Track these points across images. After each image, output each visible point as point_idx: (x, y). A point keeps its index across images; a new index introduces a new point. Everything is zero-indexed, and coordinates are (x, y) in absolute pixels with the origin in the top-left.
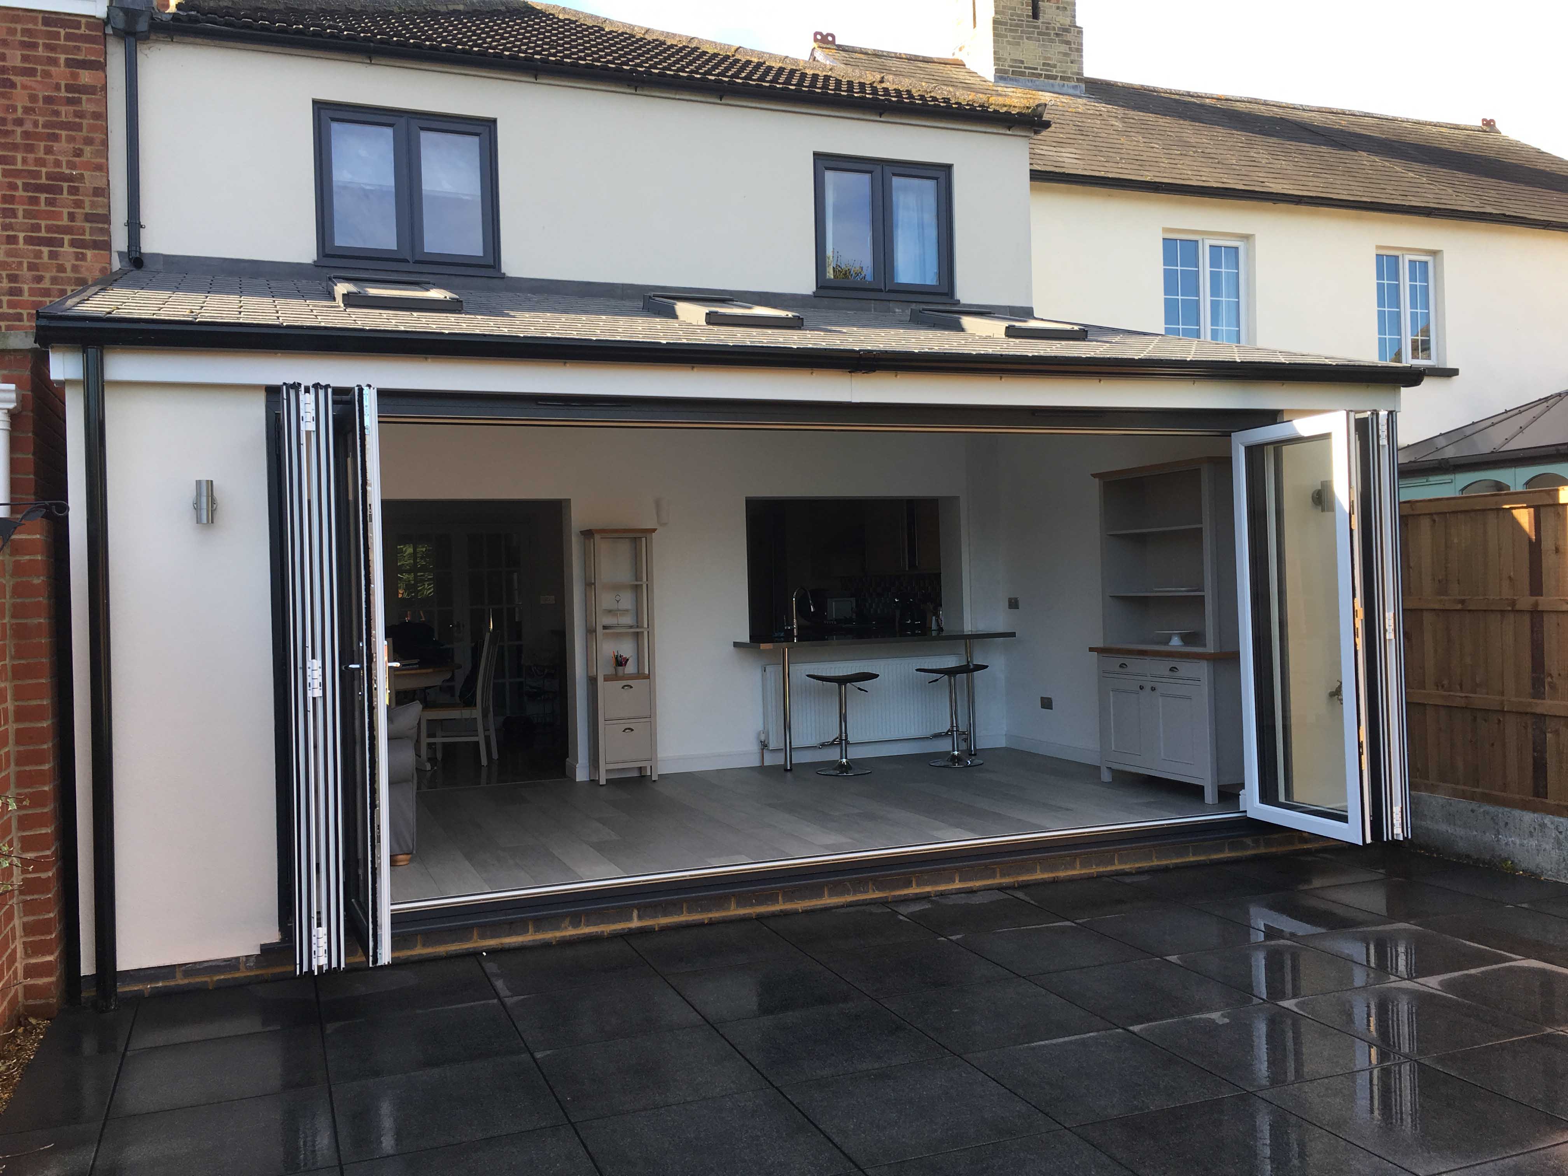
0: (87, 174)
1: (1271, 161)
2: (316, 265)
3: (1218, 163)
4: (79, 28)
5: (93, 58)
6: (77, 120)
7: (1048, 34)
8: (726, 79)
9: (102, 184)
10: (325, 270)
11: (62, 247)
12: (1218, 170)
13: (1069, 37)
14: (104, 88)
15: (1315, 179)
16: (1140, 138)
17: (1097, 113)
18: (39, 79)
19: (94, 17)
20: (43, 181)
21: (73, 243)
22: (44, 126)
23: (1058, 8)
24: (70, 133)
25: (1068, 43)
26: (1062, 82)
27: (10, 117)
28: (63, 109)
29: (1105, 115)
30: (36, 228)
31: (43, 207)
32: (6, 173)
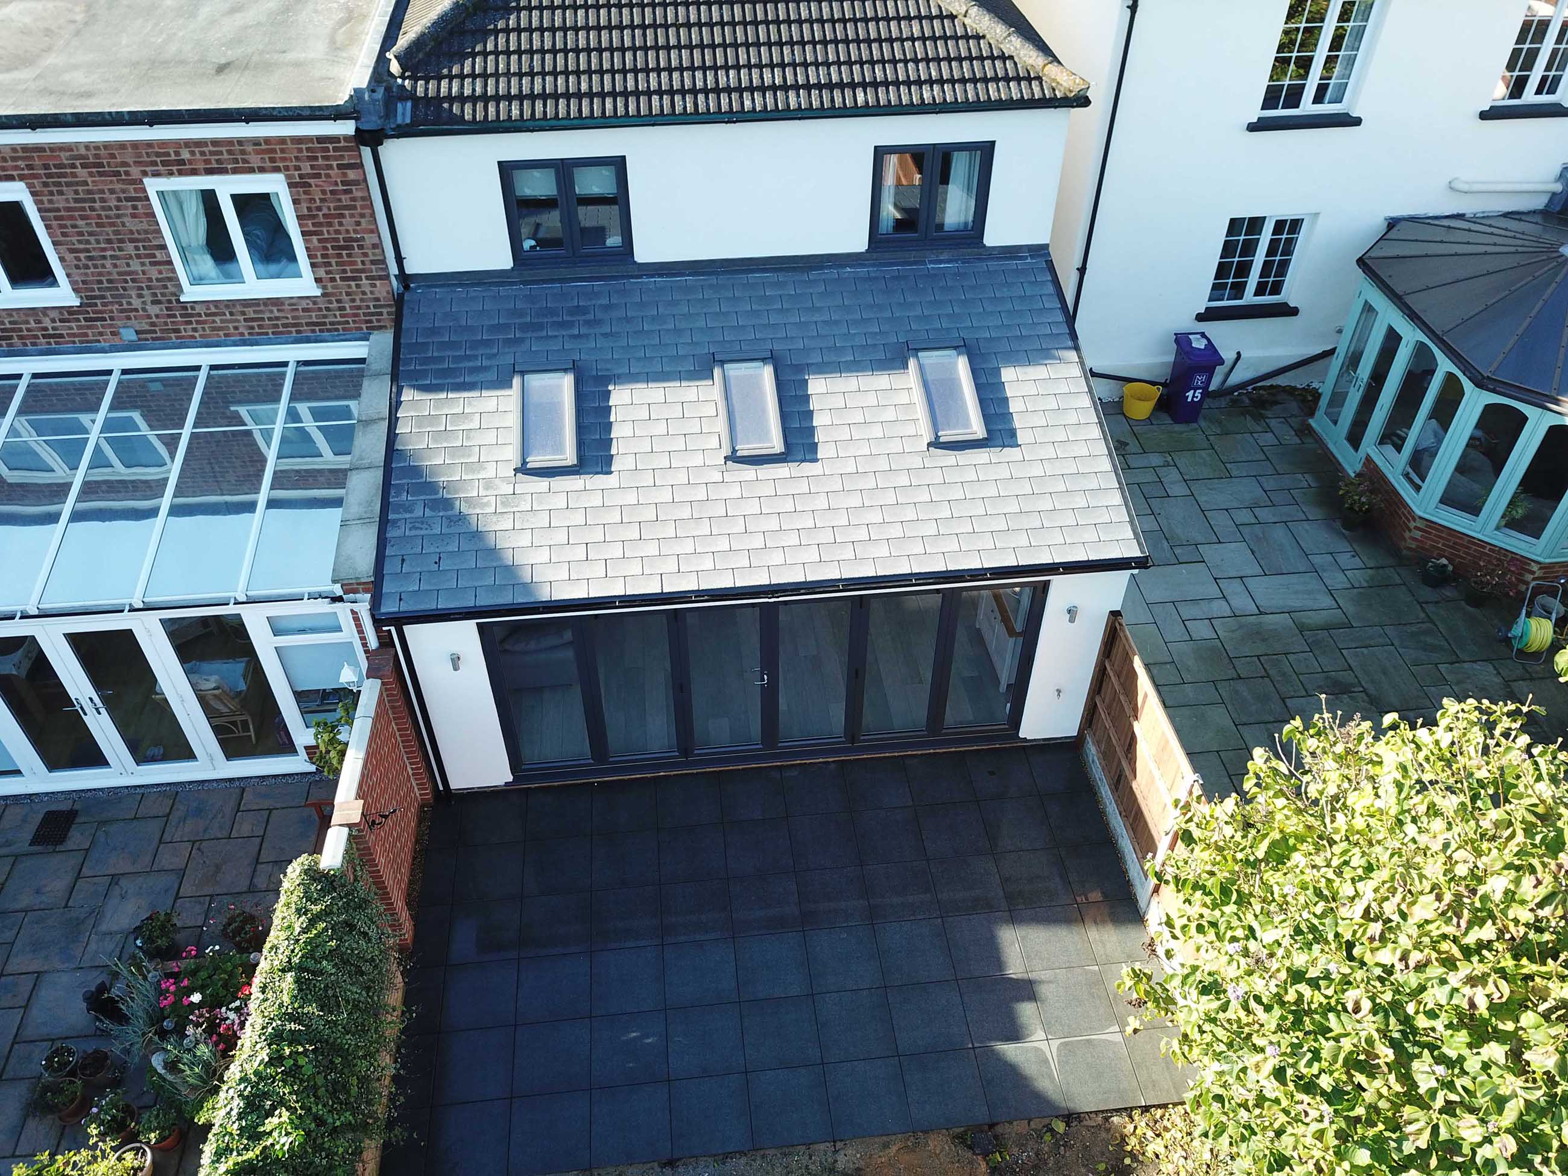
0: (367, 236)
2: (514, 270)
4: (341, 145)
5: (354, 161)
6: (353, 203)
9: (376, 241)
10: (520, 273)
11: (362, 281)
14: (365, 181)
18: (324, 179)
19: (348, 135)
20: (342, 243)
21: (367, 278)
22: (334, 210)
24: (351, 211)
27: (313, 206)
28: (343, 197)
30: (345, 271)
31: (345, 259)
32: (319, 241)
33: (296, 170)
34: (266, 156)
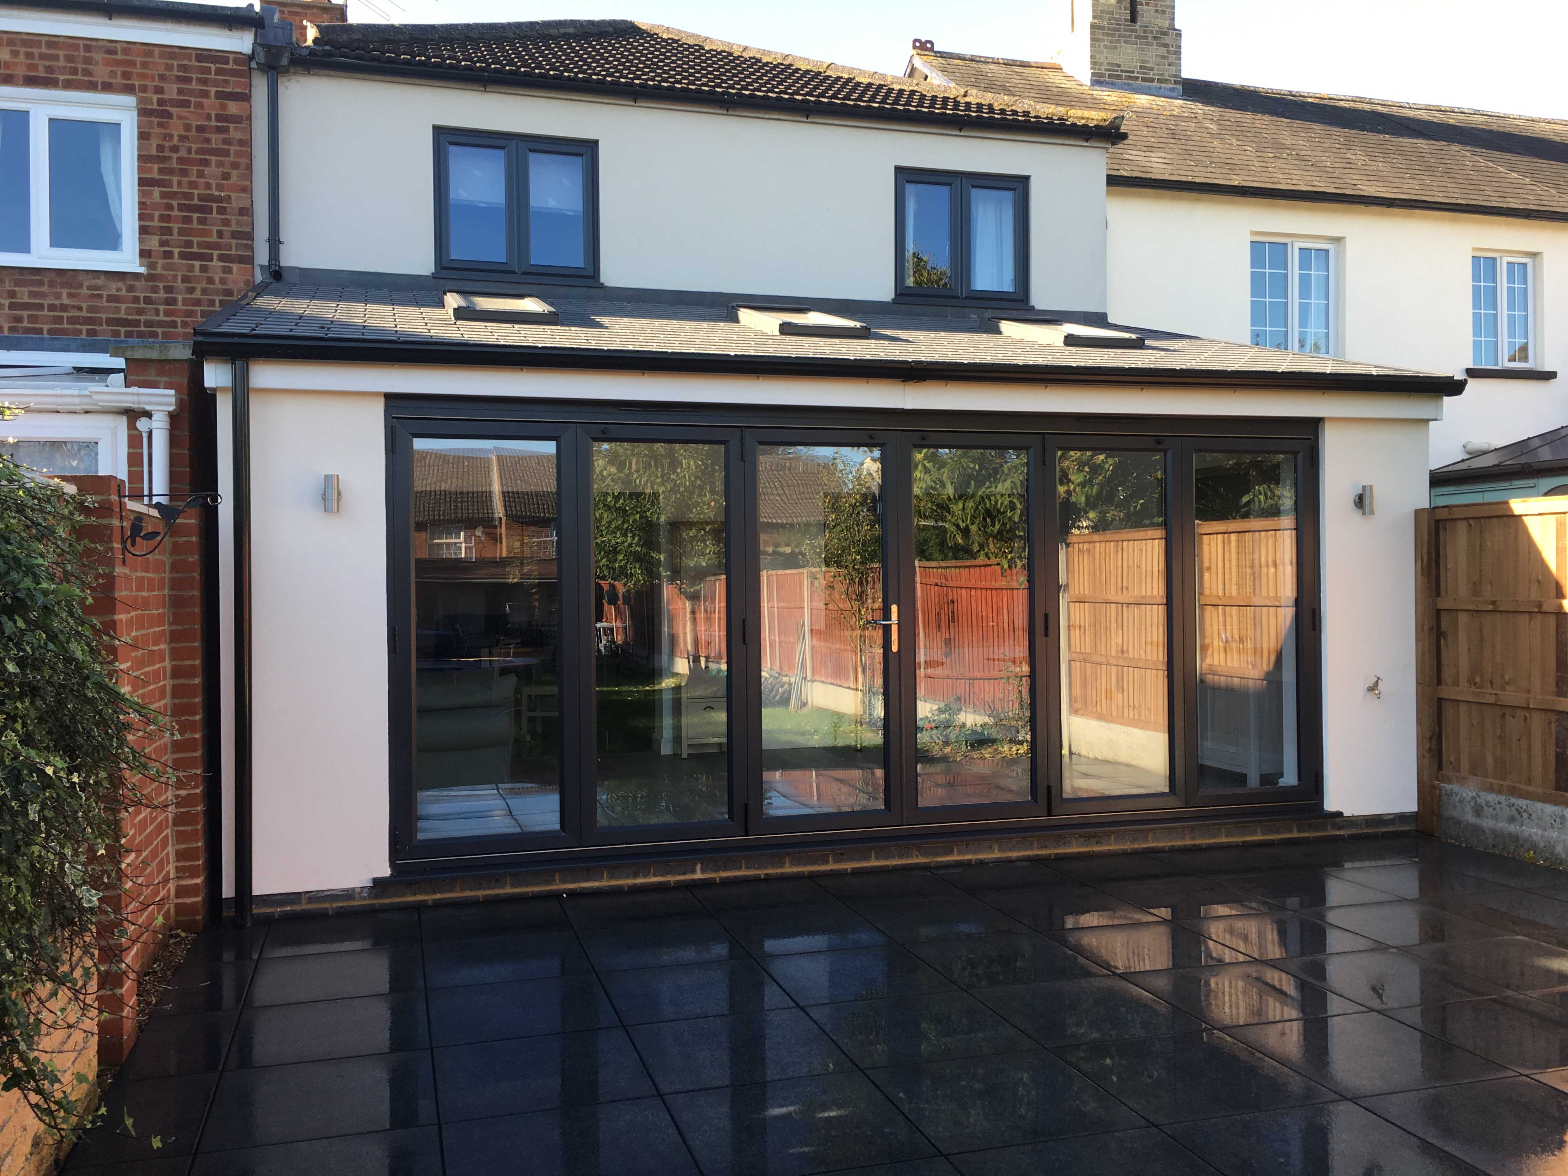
0: (233, 195)
1: (1368, 162)
2: (434, 276)
3: (1312, 165)
4: (228, 63)
5: (240, 90)
6: (226, 147)
7: (1146, 38)
8: (813, 99)
9: (246, 204)
10: (441, 282)
11: (212, 261)
12: (1311, 173)
13: (1167, 40)
14: (249, 118)
15: (1411, 181)
16: (1234, 140)
17: (1193, 115)
18: (192, 109)
19: (241, 53)
20: (196, 202)
21: (221, 258)
22: (196, 153)
23: (1157, 11)
24: (220, 158)
25: (1166, 46)
26: (1159, 85)
27: (167, 144)
28: (213, 137)
29: (1200, 117)
30: (189, 244)
31: (195, 225)
32: (163, 195)
33: (156, 92)
34: (119, 70)
